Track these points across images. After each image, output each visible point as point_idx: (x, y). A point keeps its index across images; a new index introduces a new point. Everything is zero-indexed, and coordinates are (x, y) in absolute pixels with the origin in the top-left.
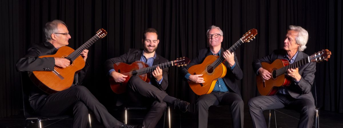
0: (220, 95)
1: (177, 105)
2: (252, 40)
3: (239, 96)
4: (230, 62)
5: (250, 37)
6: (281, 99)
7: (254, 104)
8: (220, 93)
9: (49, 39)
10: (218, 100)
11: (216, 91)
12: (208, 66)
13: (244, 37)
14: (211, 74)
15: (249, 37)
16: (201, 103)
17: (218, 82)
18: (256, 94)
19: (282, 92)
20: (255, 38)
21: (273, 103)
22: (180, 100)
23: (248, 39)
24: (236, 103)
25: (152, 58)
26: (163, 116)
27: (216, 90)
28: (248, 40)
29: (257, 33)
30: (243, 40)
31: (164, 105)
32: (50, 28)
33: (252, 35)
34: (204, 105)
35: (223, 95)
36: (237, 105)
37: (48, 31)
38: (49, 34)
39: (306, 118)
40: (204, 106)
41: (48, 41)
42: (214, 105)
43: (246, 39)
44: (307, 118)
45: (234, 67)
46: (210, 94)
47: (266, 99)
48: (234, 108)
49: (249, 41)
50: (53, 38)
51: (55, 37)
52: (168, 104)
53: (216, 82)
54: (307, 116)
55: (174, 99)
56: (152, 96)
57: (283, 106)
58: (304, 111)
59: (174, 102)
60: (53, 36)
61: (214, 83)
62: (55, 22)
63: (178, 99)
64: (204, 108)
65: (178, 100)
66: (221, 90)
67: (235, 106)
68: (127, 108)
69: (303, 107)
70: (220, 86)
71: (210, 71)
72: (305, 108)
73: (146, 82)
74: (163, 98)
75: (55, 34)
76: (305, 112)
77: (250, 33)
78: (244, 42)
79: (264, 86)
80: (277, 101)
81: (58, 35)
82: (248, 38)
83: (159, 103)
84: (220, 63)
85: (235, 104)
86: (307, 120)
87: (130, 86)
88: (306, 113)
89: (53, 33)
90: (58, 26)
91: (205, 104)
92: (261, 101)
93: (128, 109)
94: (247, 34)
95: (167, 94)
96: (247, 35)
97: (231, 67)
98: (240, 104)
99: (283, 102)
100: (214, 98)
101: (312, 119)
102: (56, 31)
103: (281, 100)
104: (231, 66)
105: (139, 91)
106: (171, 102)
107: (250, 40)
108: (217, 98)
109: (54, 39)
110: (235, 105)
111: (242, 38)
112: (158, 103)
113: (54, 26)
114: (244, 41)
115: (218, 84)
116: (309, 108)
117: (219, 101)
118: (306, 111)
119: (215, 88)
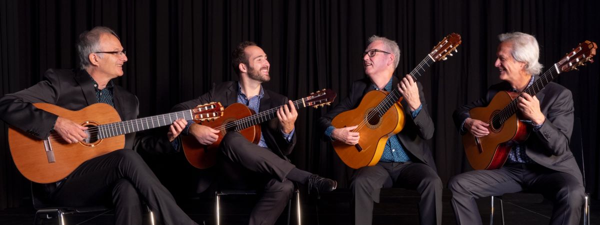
0: (395, 169)
1: (313, 185)
2: (451, 55)
3: (432, 170)
4: (411, 103)
5: (448, 50)
6: (515, 173)
7: (460, 185)
8: (394, 164)
9: (86, 64)
10: (391, 176)
11: (387, 161)
12: (370, 112)
13: (436, 50)
14: (376, 126)
15: (446, 51)
16: (360, 183)
17: (390, 142)
18: (463, 167)
19: (517, 159)
20: (456, 51)
21: (498, 183)
22: (320, 176)
23: (443, 54)
24: (427, 183)
25: (257, 96)
26: (286, 208)
27: (387, 158)
28: (444, 56)
29: (460, 41)
30: (434, 56)
31: (288, 187)
32: (86, 44)
33: (451, 46)
34: (366, 187)
35: (400, 167)
36: (429, 187)
37: (84, 49)
38: (85, 55)
39: (565, 210)
40: (365, 189)
41: (84, 67)
42: (383, 186)
43: (440, 55)
44: (568, 210)
45: (417, 112)
46: (376, 165)
47: (483, 175)
48: (423, 192)
49: (446, 58)
50: (93, 61)
51: (97, 60)
52: (297, 185)
53: (387, 144)
54: (568, 206)
55: (307, 174)
56: (266, 171)
57: (518, 188)
58: (561, 196)
59: (308, 181)
60: (92, 57)
61: (382, 144)
62: (95, 31)
63: (314, 175)
64: (366, 192)
65: (316, 176)
66: (397, 159)
67: (425, 189)
68: (219, 192)
69: (560, 189)
70: (394, 150)
71: (374, 120)
72: (564, 192)
73: (253, 143)
74: (287, 173)
75: (96, 54)
76: (564, 198)
77: (446, 41)
78: (437, 60)
79: (480, 151)
80: (506, 180)
81: (101, 55)
82: (442, 52)
83: (280, 183)
84: (392, 105)
85: (424, 184)
86: (569, 215)
87: (224, 152)
88: (564, 202)
89: (92, 52)
90: (101, 37)
91: (367, 185)
92: (472, 179)
93: (222, 194)
94: (440, 44)
95: (295, 166)
96: (441, 46)
97: (411, 113)
98: (436, 185)
99: (518, 180)
100: (384, 174)
101: (578, 211)
102: (97, 47)
103: (515, 175)
104: (412, 110)
105: (241, 160)
106: (301, 179)
107: (446, 56)
108: (389, 172)
109: (94, 64)
110: (425, 187)
111: (433, 53)
112: (277, 183)
113: (93, 38)
114: (437, 57)
115: (390, 147)
116: (571, 190)
117: (393, 180)
118: (566, 196)
119: (384, 154)
